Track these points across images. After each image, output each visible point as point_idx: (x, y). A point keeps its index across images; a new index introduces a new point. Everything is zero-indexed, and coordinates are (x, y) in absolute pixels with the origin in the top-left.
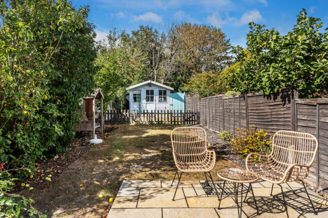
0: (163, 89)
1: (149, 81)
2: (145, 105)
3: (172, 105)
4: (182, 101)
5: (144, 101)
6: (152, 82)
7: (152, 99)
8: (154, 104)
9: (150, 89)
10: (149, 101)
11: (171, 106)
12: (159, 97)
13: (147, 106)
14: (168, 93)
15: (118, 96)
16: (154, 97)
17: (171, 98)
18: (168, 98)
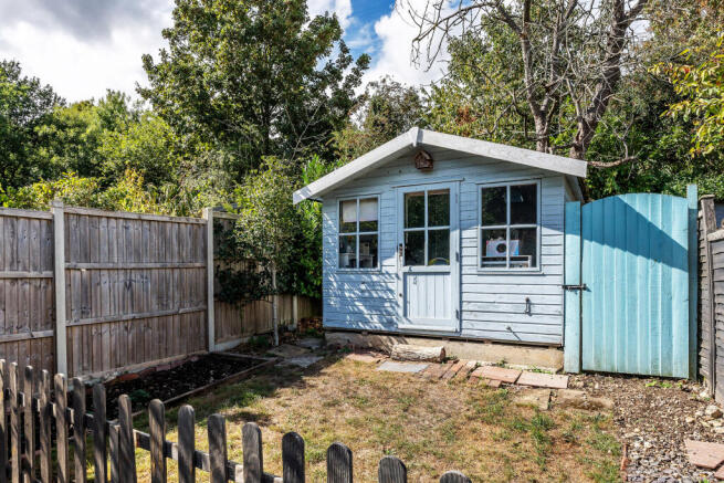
0: (507, 181)
1: (408, 138)
2: (397, 286)
3: (581, 288)
4: (670, 262)
5: (393, 264)
6: (432, 138)
7: (440, 249)
8: (452, 280)
9: (425, 184)
10: (420, 262)
11: (572, 297)
12: (487, 236)
13: (412, 288)
14: (550, 201)
15: (242, 222)
16: (454, 235)
17: (573, 240)
18: (547, 237)
